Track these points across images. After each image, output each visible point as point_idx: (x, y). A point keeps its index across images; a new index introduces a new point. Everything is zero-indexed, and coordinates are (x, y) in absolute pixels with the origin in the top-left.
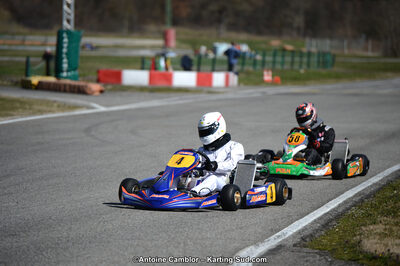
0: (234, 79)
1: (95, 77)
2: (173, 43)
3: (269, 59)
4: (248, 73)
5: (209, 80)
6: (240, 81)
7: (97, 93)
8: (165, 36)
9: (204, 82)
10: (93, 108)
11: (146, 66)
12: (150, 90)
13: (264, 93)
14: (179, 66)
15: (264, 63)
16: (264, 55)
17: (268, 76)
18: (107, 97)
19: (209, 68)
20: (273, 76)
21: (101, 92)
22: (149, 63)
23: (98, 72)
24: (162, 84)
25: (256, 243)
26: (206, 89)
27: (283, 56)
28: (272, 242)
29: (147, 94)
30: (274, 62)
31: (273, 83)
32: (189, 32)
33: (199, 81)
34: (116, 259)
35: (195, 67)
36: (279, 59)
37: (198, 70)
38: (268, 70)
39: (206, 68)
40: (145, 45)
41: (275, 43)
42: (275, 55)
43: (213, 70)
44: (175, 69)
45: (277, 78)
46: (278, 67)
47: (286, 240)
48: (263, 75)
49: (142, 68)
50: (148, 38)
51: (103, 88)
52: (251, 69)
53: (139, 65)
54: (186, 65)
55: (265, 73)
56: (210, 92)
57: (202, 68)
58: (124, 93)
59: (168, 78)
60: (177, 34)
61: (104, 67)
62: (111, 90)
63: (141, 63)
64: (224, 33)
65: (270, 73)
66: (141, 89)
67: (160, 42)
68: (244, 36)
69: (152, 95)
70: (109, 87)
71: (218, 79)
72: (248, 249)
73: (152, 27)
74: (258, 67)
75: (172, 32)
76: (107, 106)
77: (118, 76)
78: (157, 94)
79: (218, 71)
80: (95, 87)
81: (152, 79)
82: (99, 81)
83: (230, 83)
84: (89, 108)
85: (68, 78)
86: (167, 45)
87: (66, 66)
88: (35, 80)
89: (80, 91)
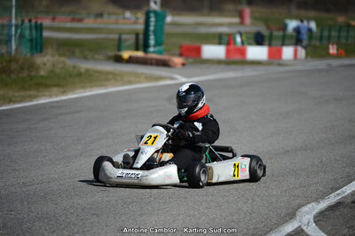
0: (302, 52)
1: (178, 51)
2: (248, 20)
3: (334, 34)
4: (315, 47)
5: (279, 53)
6: (307, 54)
7: (180, 66)
8: (241, 15)
9: (275, 55)
10: (175, 79)
11: (223, 41)
12: (227, 63)
13: (329, 65)
14: (252, 41)
15: (329, 38)
16: (330, 31)
17: (333, 50)
18: (189, 69)
19: (280, 42)
20: (337, 50)
21: (183, 65)
22: (225, 39)
23: (181, 47)
24: (237, 57)
25: (317, 200)
26: (276, 61)
27: (348, 31)
28: (332, 199)
29: (223, 66)
30: (339, 37)
31: (338, 56)
32: (262, 11)
33: (271, 55)
34: (192, 212)
35: (267, 42)
36: (344, 34)
37: (270, 45)
38: (333, 45)
39: (276, 43)
40: (223, 22)
41: (341, 19)
42: (340, 31)
43: (283, 44)
44: (250, 44)
45: (342, 51)
46: (343, 41)
47: (345, 197)
48: (328, 49)
49: (220, 43)
50: (226, 16)
51: (184, 62)
52: (317, 43)
53: (217, 41)
54: (259, 40)
55: (331, 47)
56: (280, 65)
57: (274, 42)
58: (204, 66)
59: (243, 52)
60: (252, 13)
61: (186, 43)
62: (192, 64)
63: (219, 39)
64: (294, 11)
65: (335, 46)
66: (218, 62)
67: (236, 20)
68: (312, 13)
69: (228, 67)
70: (190, 60)
71: (288, 52)
72: (310, 205)
73: (230, 7)
74: (325, 42)
75: (247, 11)
76: (188, 77)
77: (198, 51)
78: (232, 67)
79: (288, 45)
80: (178, 60)
81: (228, 52)
82: (181, 55)
83: (299, 56)
84: (172, 79)
85: (154, 52)
86: (242, 22)
87: (152, 42)
88: (126, 55)
89: (165, 64)
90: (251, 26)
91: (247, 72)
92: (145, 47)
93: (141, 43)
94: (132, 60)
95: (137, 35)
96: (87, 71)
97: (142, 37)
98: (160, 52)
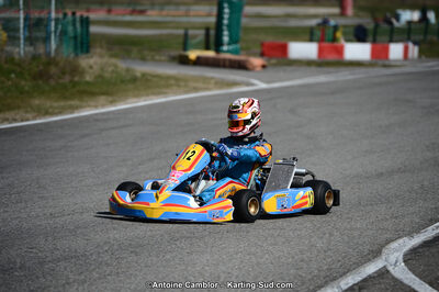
0: (414, 51)
1: (258, 50)
2: (350, 11)
4: (431, 43)
5: (386, 51)
6: (421, 52)
7: (259, 69)
8: (342, 3)
9: (380, 54)
10: (252, 85)
11: (316, 37)
12: (319, 64)
14: (352, 37)
18: (270, 72)
19: (387, 38)
21: (264, 67)
22: (318, 34)
23: (263, 45)
24: (332, 57)
26: (380, 62)
29: (313, 69)
33: (374, 53)
35: (370, 38)
37: (374, 42)
39: (382, 38)
40: (319, 13)
43: (391, 41)
44: (348, 40)
49: (311, 40)
50: (322, 6)
51: (265, 63)
52: (435, 38)
53: (308, 37)
54: (360, 35)
56: (385, 66)
57: (378, 38)
58: (289, 68)
59: (340, 51)
61: (269, 39)
62: (275, 65)
63: (309, 34)
66: (309, 63)
67: (336, 10)
69: (319, 69)
70: (273, 61)
71: (396, 50)
76: (268, 82)
77: (283, 49)
78: (325, 69)
79: (396, 41)
80: (257, 62)
81: (321, 51)
82: (262, 55)
83: (410, 55)
84: (248, 84)
85: (228, 51)
86: (343, 13)
87: (226, 39)
88: (193, 55)
89: (241, 66)
90: (352, 18)
91: (343, 76)
92: (218, 46)
93: (212, 39)
94: (199, 62)
95: (207, 30)
96: (144, 75)
97: (212, 32)
98: (235, 52)
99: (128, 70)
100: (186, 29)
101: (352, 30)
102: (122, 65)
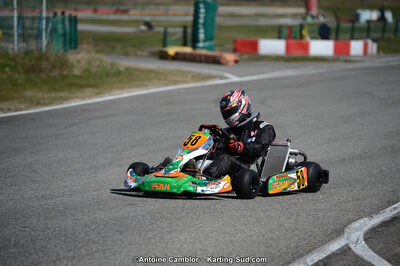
0: (373, 47)
1: (231, 46)
2: (314, 11)
4: (388, 40)
5: (347, 48)
6: (379, 49)
7: (232, 63)
8: (307, 4)
9: (342, 50)
10: (226, 78)
11: (283, 35)
12: (286, 59)
18: (242, 67)
19: (349, 36)
21: (236, 62)
22: (286, 32)
23: (235, 42)
24: (298, 53)
26: (342, 57)
29: (282, 64)
33: (337, 50)
35: (333, 35)
37: (336, 39)
39: (344, 36)
40: (286, 13)
43: (352, 38)
44: (313, 38)
49: (279, 37)
50: (290, 6)
51: (237, 58)
52: (392, 36)
53: (276, 34)
54: (324, 33)
56: (346, 61)
57: (341, 36)
58: (260, 63)
59: (306, 47)
60: (319, 2)
61: (242, 37)
62: (246, 60)
63: (278, 32)
66: (277, 59)
67: (302, 10)
68: (388, 2)
69: (287, 64)
70: (245, 57)
71: (356, 47)
75: (315, 1)
76: (241, 76)
77: (254, 46)
78: (292, 64)
79: (357, 39)
80: (230, 57)
81: (288, 48)
82: (235, 51)
83: (369, 51)
84: (222, 78)
85: (204, 48)
87: (202, 36)
88: (172, 51)
89: (215, 61)
91: (309, 70)
92: (194, 42)
93: (189, 37)
94: (178, 57)
95: (185, 28)
96: (127, 69)
97: (190, 30)
98: (210, 48)
99: (112, 65)
100: (166, 28)
101: (317, 28)
102: (107, 60)
